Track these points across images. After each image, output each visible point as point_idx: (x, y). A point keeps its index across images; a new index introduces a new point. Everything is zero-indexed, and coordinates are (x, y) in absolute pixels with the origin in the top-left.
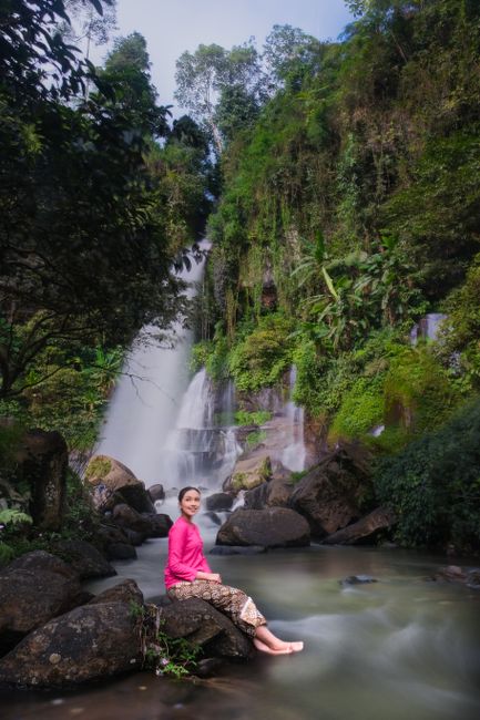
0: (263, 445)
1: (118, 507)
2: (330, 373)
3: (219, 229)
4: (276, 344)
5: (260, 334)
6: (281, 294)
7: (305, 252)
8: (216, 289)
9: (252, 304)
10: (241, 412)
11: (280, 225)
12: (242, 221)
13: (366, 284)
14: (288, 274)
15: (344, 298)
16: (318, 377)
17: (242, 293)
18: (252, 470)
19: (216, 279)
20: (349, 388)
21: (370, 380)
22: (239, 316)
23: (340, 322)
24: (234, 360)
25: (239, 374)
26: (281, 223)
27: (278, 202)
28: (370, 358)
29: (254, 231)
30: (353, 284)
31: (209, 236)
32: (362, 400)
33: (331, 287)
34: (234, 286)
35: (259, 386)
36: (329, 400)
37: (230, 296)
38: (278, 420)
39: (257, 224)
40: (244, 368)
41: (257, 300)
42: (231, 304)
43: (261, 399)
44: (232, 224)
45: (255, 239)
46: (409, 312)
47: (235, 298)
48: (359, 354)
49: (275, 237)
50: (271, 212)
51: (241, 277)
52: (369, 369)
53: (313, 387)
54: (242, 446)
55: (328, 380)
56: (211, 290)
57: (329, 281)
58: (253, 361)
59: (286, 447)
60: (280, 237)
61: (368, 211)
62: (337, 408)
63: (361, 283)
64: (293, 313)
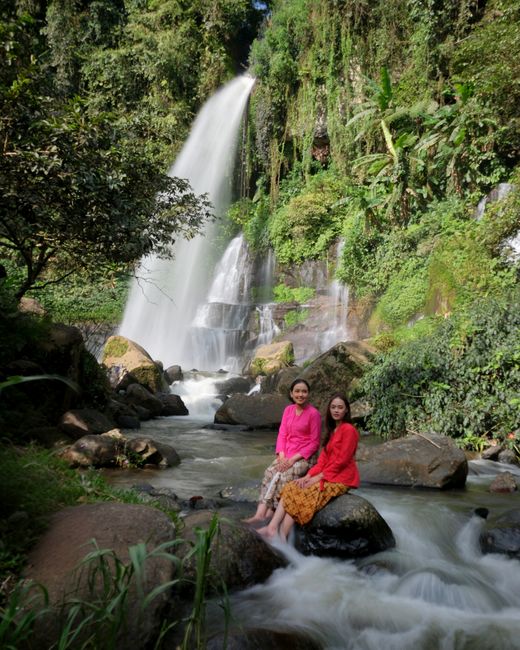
0: (303, 326)
1: (131, 386)
2: (380, 248)
3: (264, 61)
4: (324, 210)
5: (307, 197)
6: (335, 147)
7: (367, 94)
8: (259, 138)
9: (300, 160)
10: (281, 286)
11: (338, 58)
12: (294, 52)
13: (432, 143)
14: (344, 122)
15: (403, 161)
16: (366, 254)
17: (289, 143)
18: (273, 356)
19: (258, 124)
20: (398, 268)
21: (421, 260)
22: (283, 174)
23: (395, 189)
24: (275, 226)
25: (281, 243)
26: (341, 55)
27: (339, 29)
28: (425, 235)
29: (307, 65)
30: (417, 141)
31: (251, 69)
32: (409, 283)
33: (390, 145)
34: (280, 134)
35: (303, 258)
36: (376, 281)
37: (275, 146)
38: (322, 297)
39: (310, 55)
40: (287, 236)
41: (307, 154)
42: (276, 156)
43: (303, 273)
44: (280, 55)
45: (308, 75)
46: (478, 181)
47: (280, 150)
48: (413, 229)
49: (333, 74)
50: (328, 40)
51: (288, 124)
52: (421, 248)
53: (359, 264)
54: (280, 325)
55: (377, 257)
56: (253, 138)
57: (388, 137)
58: (296, 229)
59: (327, 329)
60: (337, 73)
61: (444, 48)
62: (383, 290)
63: (427, 143)
64: (348, 172)
